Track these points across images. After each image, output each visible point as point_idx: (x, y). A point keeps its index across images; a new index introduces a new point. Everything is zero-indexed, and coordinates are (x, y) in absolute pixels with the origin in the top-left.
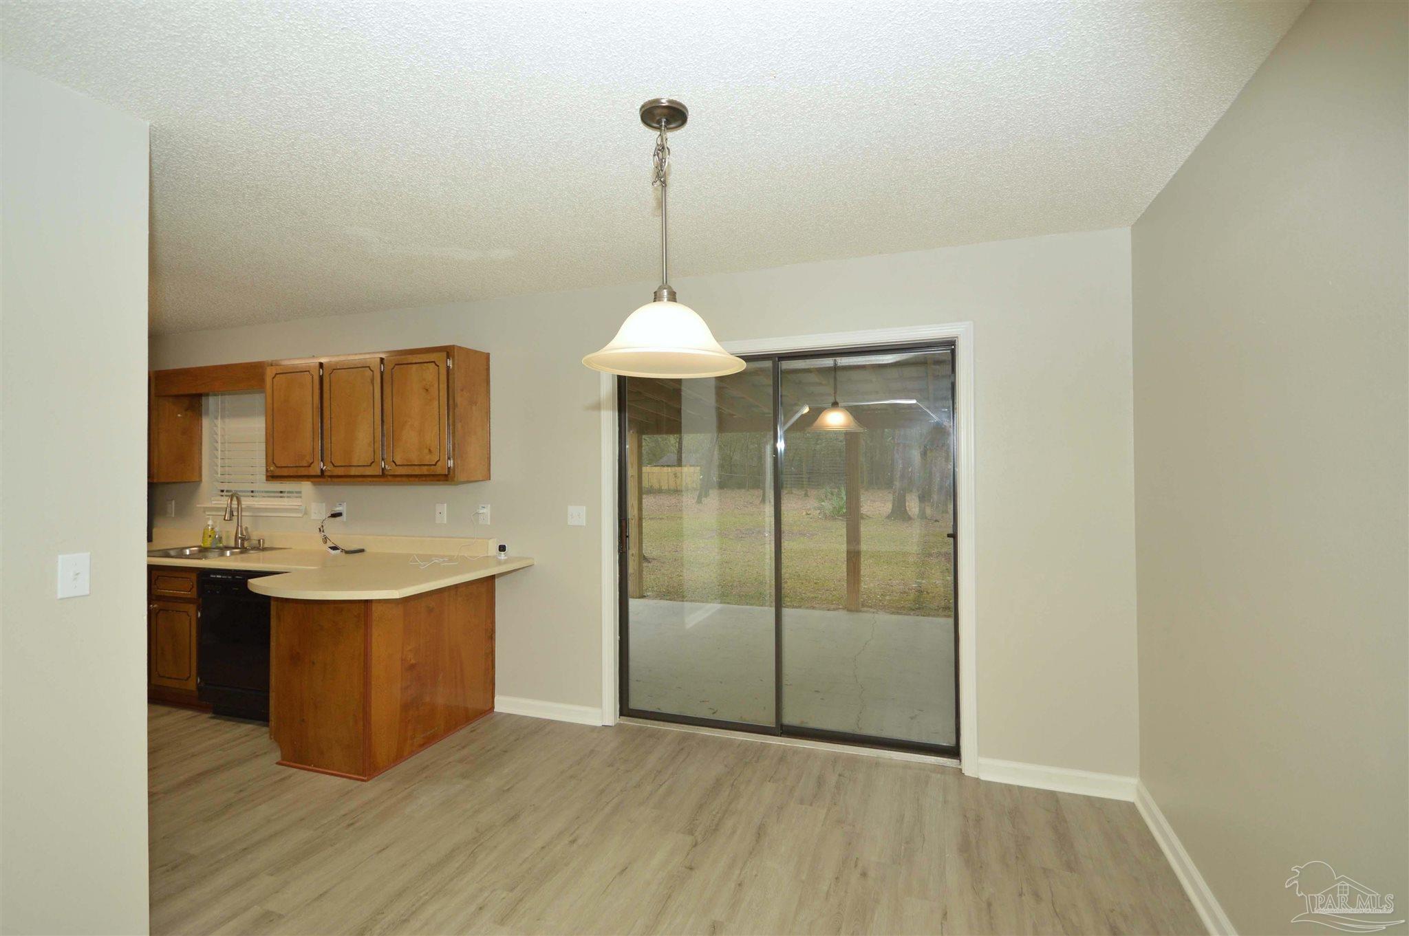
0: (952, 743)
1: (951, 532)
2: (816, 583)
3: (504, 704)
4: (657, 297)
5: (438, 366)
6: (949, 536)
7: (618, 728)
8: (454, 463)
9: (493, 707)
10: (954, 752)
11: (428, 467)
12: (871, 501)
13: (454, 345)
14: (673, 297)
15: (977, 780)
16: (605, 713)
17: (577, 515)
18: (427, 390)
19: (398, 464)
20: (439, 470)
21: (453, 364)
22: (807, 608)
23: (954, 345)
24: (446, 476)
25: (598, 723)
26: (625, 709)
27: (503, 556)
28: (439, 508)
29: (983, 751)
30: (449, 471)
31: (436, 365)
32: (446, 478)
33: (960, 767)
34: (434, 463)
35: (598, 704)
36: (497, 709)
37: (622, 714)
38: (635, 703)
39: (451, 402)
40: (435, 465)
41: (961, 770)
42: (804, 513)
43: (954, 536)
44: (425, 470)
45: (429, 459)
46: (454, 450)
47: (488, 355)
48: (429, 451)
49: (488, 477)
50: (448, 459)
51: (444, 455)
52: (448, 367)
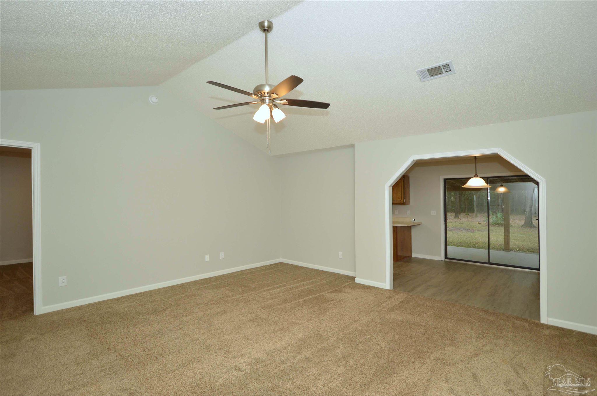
0: (538, 268)
1: (538, 219)
3: (414, 255)
4: (475, 177)
5: (401, 180)
6: (537, 219)
7: (445, 261)
9: (411, 256)
10: (539, 269)
12: (513, 219)
14: (477, 176)
16: (442, 258)
17: (434, 213)
18: (398, 184)
20: (402, 202)
21: (405, 179)
25: (440, 260)
26: (446, 257)
27: (414, 222)
28: (396, 211)
30: (404, 202)
32: (403, 204)
35: (440, 256)
37: (445, 259)
38: (448, 256)
39: (404, 187)
44: (398, 202)
45: (399, 200)
46: (405, 198)
47: (409, 176)
48: (399, 198)
49: (409, 204)
50: (404, 200)
51: (403, 199)
52: (403, 180)
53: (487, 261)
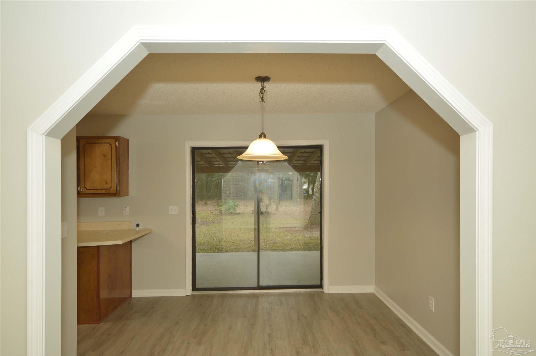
0: (320, 283)
2: (233, 242)
3: (136, 293)
4: (260, 137)
5: (111, 145)
6: (319, 213)
7: (192, 296)
8: (119, 188)
9: (131, 295)
10: (320, 286)
11: (106, 190)
13: (119, 136)
14: (265, 137)
15: (329, 294)
16: (187, 291)
17: (174, 210)
18: (105, 155)
19: (87, 188)
20: (113, 190)
21: (119, 145)
22: (236, 252)
23: (322, 147)
24: (114, 194)
25: (184, 295)
26: (194, 288)
27: (138, 228)
28: (100, 209)
29: (330, 284)
30: (116, 192)
31: (110, 144)
32: (116, 194)
33: (323, 291)
34: (109, 188)
35: (185, 287)
36: (132, 296)
37: (193, 290)
39: (118, 161)
40: (109, 189)
41: (323, 292)
42: (209, 212)
43: (321, 213)
44: (103, 191)
45: (105, 186)
46: (119, 182)
47: (128, 140)
48: (106, 183)
49: (128, 194)
50: (117, 186)
51: (114, 185)
52: (116, 146)
53: (256, 285)
